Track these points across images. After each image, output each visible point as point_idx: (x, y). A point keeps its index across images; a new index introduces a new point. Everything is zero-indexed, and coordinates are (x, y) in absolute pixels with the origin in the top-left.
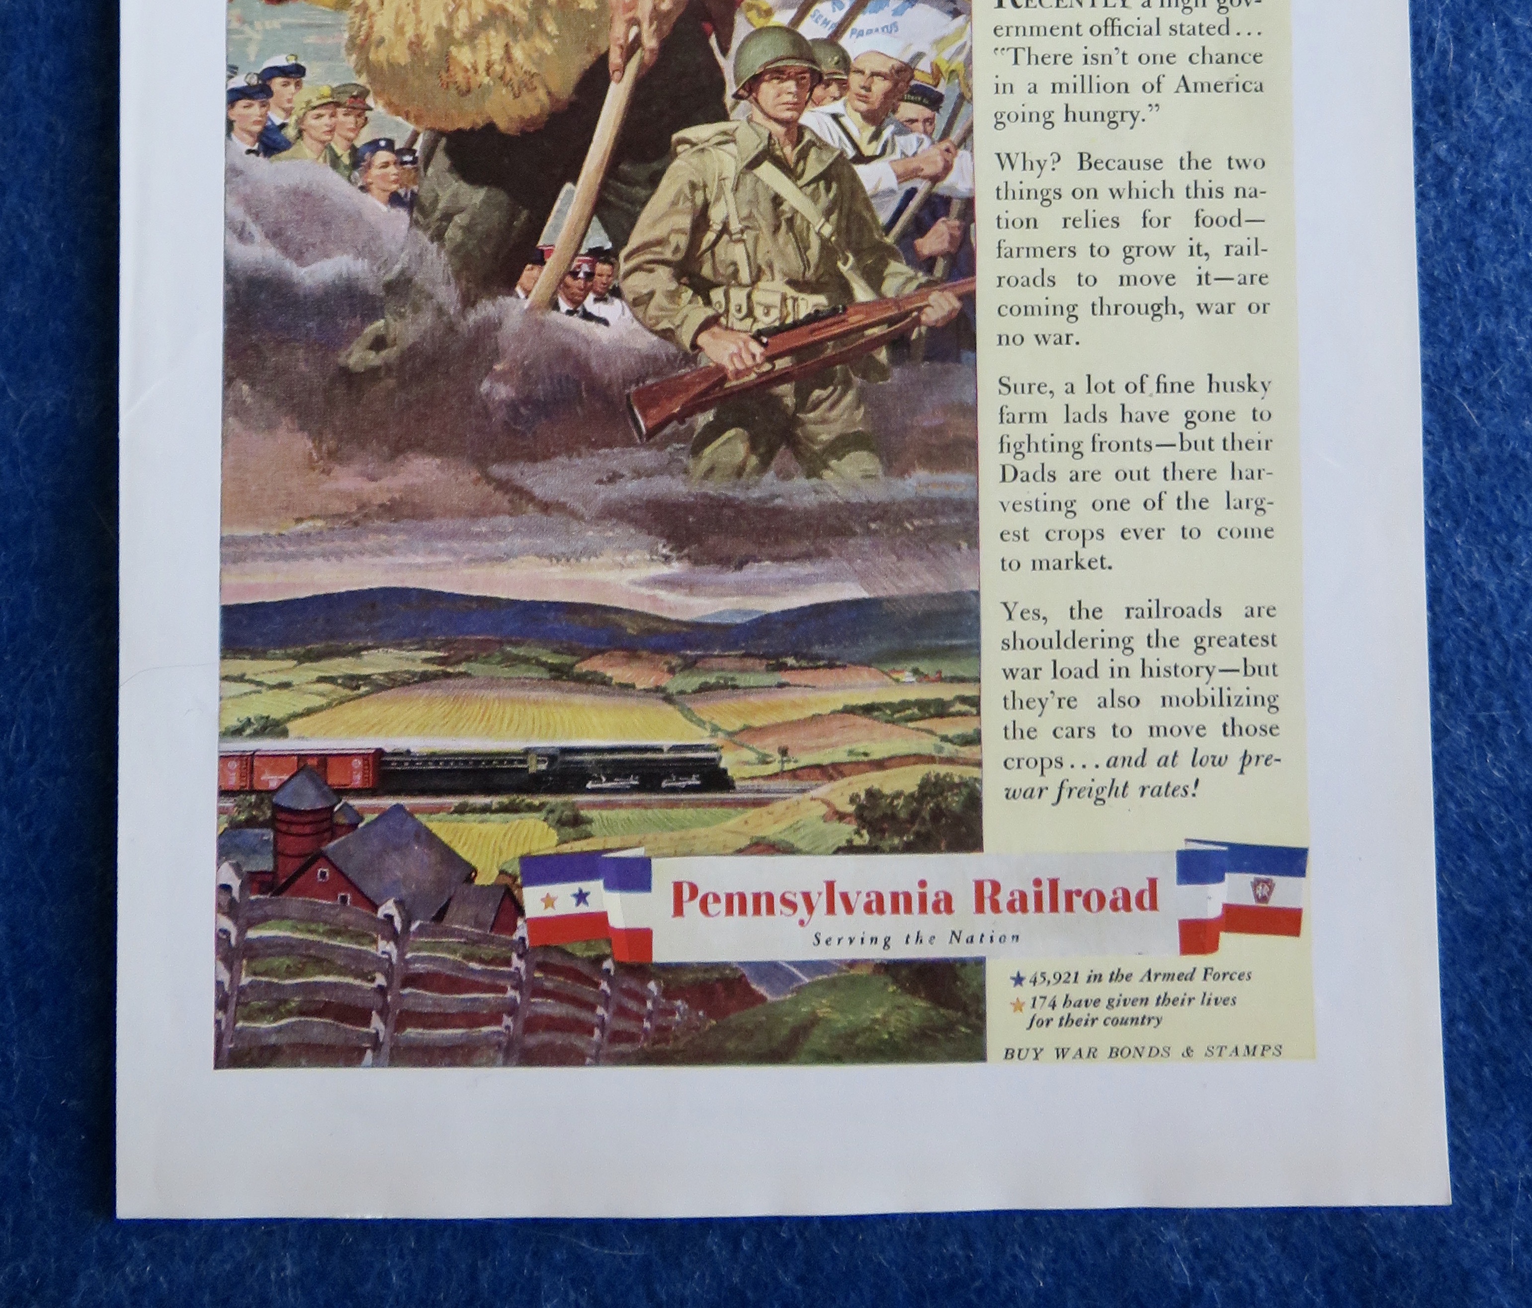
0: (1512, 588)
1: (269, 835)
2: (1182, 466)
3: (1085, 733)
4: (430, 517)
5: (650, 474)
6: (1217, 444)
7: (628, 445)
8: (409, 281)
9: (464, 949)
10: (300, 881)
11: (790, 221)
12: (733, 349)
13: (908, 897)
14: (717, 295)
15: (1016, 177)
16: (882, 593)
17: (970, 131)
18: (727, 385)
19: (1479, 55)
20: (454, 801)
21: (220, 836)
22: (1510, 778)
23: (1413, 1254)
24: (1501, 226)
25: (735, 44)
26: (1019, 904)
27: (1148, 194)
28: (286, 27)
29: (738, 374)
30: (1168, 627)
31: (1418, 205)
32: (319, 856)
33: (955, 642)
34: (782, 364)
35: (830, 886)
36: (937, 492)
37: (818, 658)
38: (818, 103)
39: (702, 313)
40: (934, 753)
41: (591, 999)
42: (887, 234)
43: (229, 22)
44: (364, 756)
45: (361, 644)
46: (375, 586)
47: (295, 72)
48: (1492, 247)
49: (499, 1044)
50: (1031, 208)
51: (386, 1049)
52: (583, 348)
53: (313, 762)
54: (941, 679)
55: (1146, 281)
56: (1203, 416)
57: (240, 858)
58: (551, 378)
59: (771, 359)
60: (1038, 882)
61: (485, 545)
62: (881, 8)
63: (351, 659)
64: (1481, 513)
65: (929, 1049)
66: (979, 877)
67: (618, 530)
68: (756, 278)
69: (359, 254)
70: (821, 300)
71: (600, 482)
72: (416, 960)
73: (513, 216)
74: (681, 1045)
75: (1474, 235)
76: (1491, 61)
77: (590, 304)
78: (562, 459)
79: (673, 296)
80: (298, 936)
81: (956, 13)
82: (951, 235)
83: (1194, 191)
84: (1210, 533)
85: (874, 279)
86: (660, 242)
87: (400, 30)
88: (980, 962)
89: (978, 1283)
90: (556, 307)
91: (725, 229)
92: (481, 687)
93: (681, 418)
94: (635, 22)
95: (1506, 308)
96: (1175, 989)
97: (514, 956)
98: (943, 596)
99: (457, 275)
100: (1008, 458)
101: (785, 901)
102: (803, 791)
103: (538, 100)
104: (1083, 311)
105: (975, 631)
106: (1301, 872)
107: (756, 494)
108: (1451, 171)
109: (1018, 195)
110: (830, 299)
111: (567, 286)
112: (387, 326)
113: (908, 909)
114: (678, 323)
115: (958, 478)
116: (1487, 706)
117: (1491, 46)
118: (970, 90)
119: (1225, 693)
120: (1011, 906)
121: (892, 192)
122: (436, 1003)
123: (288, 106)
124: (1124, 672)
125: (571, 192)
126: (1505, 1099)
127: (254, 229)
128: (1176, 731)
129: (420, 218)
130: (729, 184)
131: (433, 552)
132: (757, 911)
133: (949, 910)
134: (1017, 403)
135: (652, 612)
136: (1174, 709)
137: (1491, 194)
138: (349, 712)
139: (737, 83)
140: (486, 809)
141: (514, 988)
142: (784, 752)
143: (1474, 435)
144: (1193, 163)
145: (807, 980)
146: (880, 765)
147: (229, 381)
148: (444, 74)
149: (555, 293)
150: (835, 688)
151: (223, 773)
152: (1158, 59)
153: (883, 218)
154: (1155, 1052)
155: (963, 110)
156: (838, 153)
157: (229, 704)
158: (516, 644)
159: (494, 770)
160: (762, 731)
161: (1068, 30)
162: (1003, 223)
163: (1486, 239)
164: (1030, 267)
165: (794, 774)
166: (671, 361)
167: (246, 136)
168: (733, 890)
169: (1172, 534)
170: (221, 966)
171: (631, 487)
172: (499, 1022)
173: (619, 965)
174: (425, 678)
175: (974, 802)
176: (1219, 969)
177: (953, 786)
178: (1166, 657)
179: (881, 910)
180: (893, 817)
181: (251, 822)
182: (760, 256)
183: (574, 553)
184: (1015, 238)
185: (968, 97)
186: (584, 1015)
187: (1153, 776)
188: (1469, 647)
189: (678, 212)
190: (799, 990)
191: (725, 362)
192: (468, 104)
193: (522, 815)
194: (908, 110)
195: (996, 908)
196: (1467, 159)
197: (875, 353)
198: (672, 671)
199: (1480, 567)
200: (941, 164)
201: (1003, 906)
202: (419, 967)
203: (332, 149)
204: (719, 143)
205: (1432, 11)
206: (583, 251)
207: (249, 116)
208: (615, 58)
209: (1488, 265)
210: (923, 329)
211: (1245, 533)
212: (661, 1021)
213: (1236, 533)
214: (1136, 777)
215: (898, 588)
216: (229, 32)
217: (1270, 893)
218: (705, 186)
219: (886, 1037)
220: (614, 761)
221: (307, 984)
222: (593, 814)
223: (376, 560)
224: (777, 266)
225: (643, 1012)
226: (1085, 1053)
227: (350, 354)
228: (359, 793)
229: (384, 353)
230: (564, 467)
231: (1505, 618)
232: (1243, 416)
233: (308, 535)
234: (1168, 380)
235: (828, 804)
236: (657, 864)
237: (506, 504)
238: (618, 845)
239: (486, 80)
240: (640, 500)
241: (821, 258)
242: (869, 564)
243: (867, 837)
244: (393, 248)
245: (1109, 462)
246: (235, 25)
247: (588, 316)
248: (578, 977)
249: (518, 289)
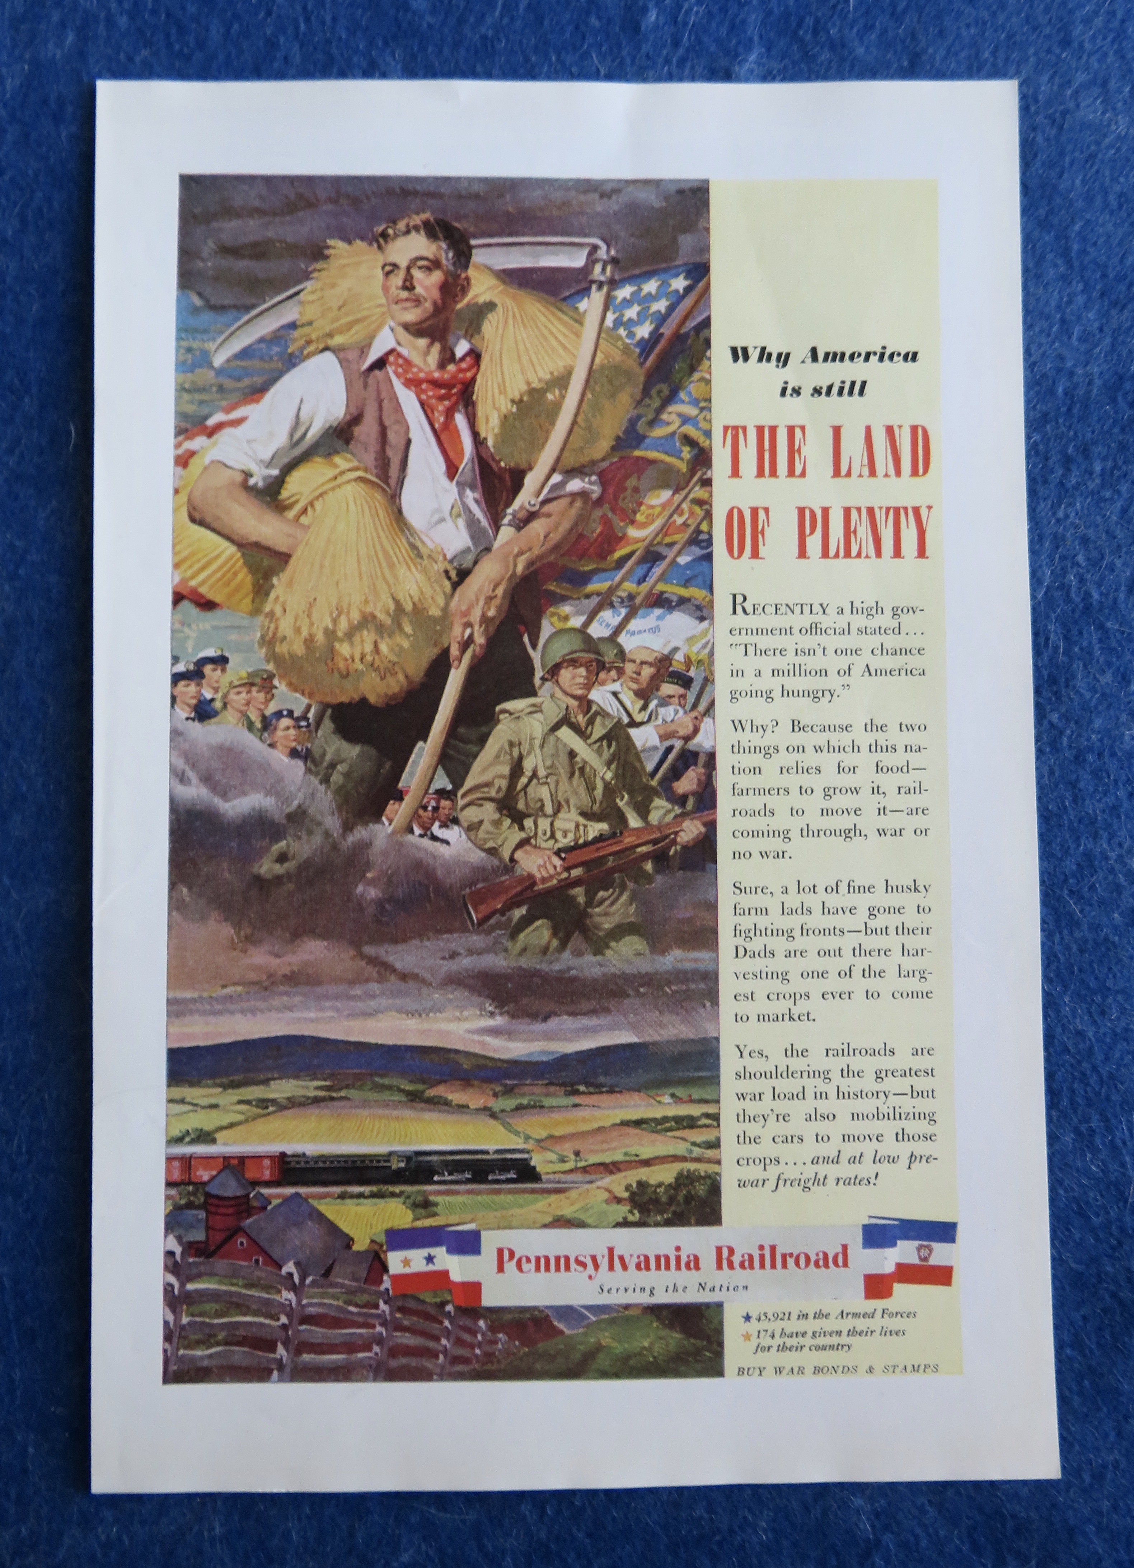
0: (1105, 1035)
1: (202, 1214)
2: (866, 947)
3: (796, 1139)
4: (319, 983)
5: (480, 953)
6: (892, 930)
7: (463, 932)
8: (304, 813)
9: (345, 1297)
10: (226, 1248)
11: (582, 770)
12: (541, 862)
13: (667, 1258)
14: (528, 823)
15: (746, 738)
16: (648, 1039)
17: (712, 704)
18: (536, 888)
19: (1081, 649)
20: (337, 1190)
21: (167, 1216)
22: (1102, 1170)
23: (1034, 1515)
24: (1096, 774)
25: (542, 641)
26: (748, 1263)
27: (841, 749)
28: (214, 628)
29: (544, 880)
30: (856, 1063)
31: (1038, 758)
32: (239, 1230)
33: (701, 1074)
34: (576, 872)
35: (611, 1250)
36: (688, 966)
37: (602, 1085)
38: (603, 684)
39: (518, 836)
40: (687, 1155)
41: (437, 1332)
42: (652, 778)
43: (172, 624)
44: (271, 1157)
45: (270, 1076)
46: (280, 1034)
47: (221, 661)
48: (1091, 789)
49: (370, 1366)
50: (756, 760)
51: (288, 1370)
52: (431, 862)
53: (235, 1162)
54: (691, 1101)
55: (840, 812)
56: (882, 910)
57: (181, 1231)
58: (408, 883)
59: (568, 869)
60: (761, 1248)
61: (360, 1004)
62: (648, 615)
63: (262, 1087)
64: (1082, 981)
65: (683, 1368)
66: (719, 1244)
67: (457, 993)
68: (557, 810)
69: (268, 793)
70: (602, 827)
71: (444, 958)
72: (310, 1305)
73: (380, 766)
74: (502, 1366)
75: (1078, 779)
76: (1090, 653)
77: (436, 829)
78: (416, 942)
79: (497, 823)
80: (224, 1288)
81: (702, 619)
82: (699, 780)
83: (874, 748)
84: (886, 995)
85: (643, 811)
86: (488, 785)
87: (298, 631)
88: (720, 1305)
89: (718, 1538)
90: (411, 831)
91: (535, 775)
92: (357, 1107)
93: (502, 912)
94: (469, 625)
95: (1101, 832)
96: (861, 1324)
97: (381, 1303)
98: (693, 1040)
99: (339, 808)
100: (740, 941)
101: (579, 1262)
102: (591, 1182)
103: (398, 681)
104: (795, 834)
105: (716, 1066)
106: (952, 1240)
107: (557, 967)
108: (1061, 733)
109: (747, 750)
110: (610, 826)
111: (419, 817)
112: (288, 846)
113: (668, 1267)
114: (500, 843)
115: (704, 955)
116: (1086, 1119)
117: (1090, 643)
118: (713, 674)
119: (897, 1110)
120: (742, 1265)
121: (655, 748)
122: (324, 1336)
123: (215, 685)
124: (824, 1095)
125: (423, 748)
126: (1100, 1403)
127: (191, 774)
128: (862, 1138)
129: (313, 768)
130: (537, 743)
131: (322, 1009)
132: (558, 1269)
133: (697, 1268)
134: (747, 901)
135: (482, 1052)
136: (861, 1122)
137: (1090, 749)
138: (261, 1126)
139: (543, 669)
140: (361, 1196)
141: (381, 1325)
142: (577, 1154)
143: (1078, 924)
144: (874, 728)
145: (594, 1319)
146: (647, 1163)
147: (173, 885)
148: (329, 662)
149: (411, 821)
150: (615, 1107)
151: (168, 1171)
152: (849, 652)
153: (650, 767)
154: (846, 1370)
155: (708, 689)
156: (616, 720)
157: (173, 1120)
158: (382, 1076)
159: (368, 1168)
160: (562, 1138)
161: (783, 631)
162: (736, 771)
163: (1086, 782)
164: (756, 802)
165: (585, 1170)
166: (495, 871)
167: (185, 707)
168: (540, 1254)
169: (859, 995)
170: (168, 1311)
171: (466, 962)
172: (370, 1349)
173: (458, 1308)
174: (316, 1101)
175: (715, 1189)
176: (893, 1309)
177: (700, 1178)
178: (853, 1084)
179: (648, 1268)
180: (656, 1201)
181: (190, 1206)
182: (560, 794)
183: (424, 1010)
184: (745, 782)
185: (711, 679)
186: (432, 1344)
187: (845, 1170)
188: (1074, 1078)
189: (503, 763)
190: (588, 1326)
191: (535, 871)
192: (348, 684)
193: (387, 1200)
194: (668, 689)
195: (731, 1266)
196: (1072, 724)
197: (643, 865)
198: (495, 1095)
199: (1082, 1019)
200: (691, 728)
201: (736, 1264)
202: (312, 1310)
203: (248, 718)
204: (530, 713)
205: (1048, 617)
206: (431, 791)
207: (185, 693)
208: (454, 651)
209: (1087, 802)
210: (678, 847)
211: (912, 995)
212: (488, 1348)
213: (905, 995)
214: (833, 1170)
215: (660, 1035)
216: (173, 631)
217: (930, 1254)
218: (520, 744)
219: (651, 1359)
220: (453, 1161)
221: (231, 1323)
222: (438, 1199)
223: (280, 1015)
224: (572, 802)
225: (476, 1342)
226: (796, 1370)
227: (261, 866)
228: (268, 1184)
229: (286, 865)
230: (417, 948)
231: (1099, 1057)
232: (911, 910)
233: (231, 997)
234: (856, 884)
235: (609, 1191)
236: (483, 1233)
237: (375, 974)
238: (456, 1221)
239: (361, 667)
240: (473, 971)
241: (604, 796)
242: (639, 1017)
243: (637, 1215)
244: (293, 789)
245: (812, 943)
246: (177, 626)
247: (434, 838)
248: (428, 1317)
249: (384, 819)
